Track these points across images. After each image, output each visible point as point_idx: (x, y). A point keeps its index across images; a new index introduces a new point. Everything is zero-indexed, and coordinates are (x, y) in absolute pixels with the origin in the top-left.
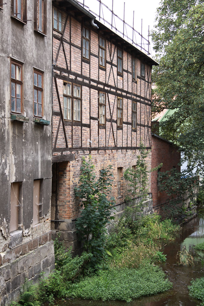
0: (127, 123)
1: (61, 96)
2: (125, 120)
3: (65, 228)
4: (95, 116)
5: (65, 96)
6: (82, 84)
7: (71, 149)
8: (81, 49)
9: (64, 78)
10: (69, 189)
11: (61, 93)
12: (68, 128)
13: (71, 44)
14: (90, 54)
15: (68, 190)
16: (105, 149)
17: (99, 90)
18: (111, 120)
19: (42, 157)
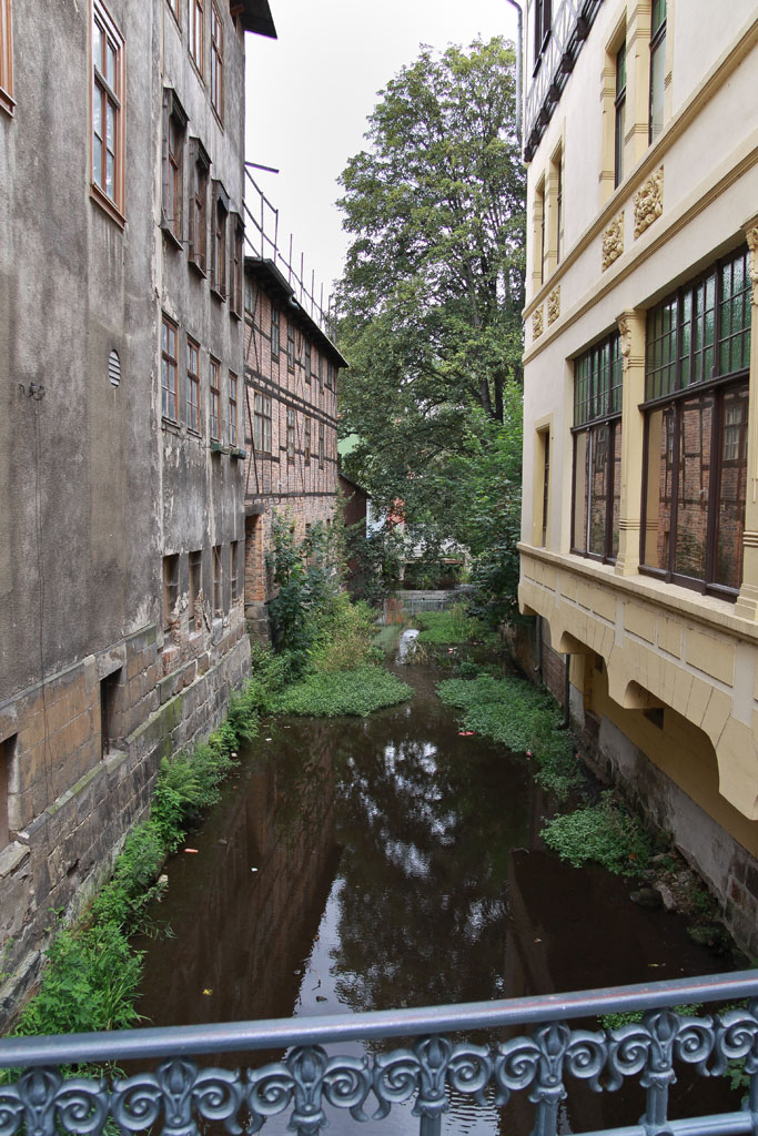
0: (315, 456)
1: (252, 414)
2: (312, 452)
3: (255, 615)
4: (284, 445)
5: (256, 414)
6: (271, 395)
7: (263, 496)
8: (270, 340)
9: (255, 386)
10: (260, 556)
11: (252, 409)
12: (259, 463)
13: (261, 333)
14: (280, 349)
15: (258, 558)
16: (294, 495)
17: (289, 405)
18: (299, 452)
19: (237, 507)
